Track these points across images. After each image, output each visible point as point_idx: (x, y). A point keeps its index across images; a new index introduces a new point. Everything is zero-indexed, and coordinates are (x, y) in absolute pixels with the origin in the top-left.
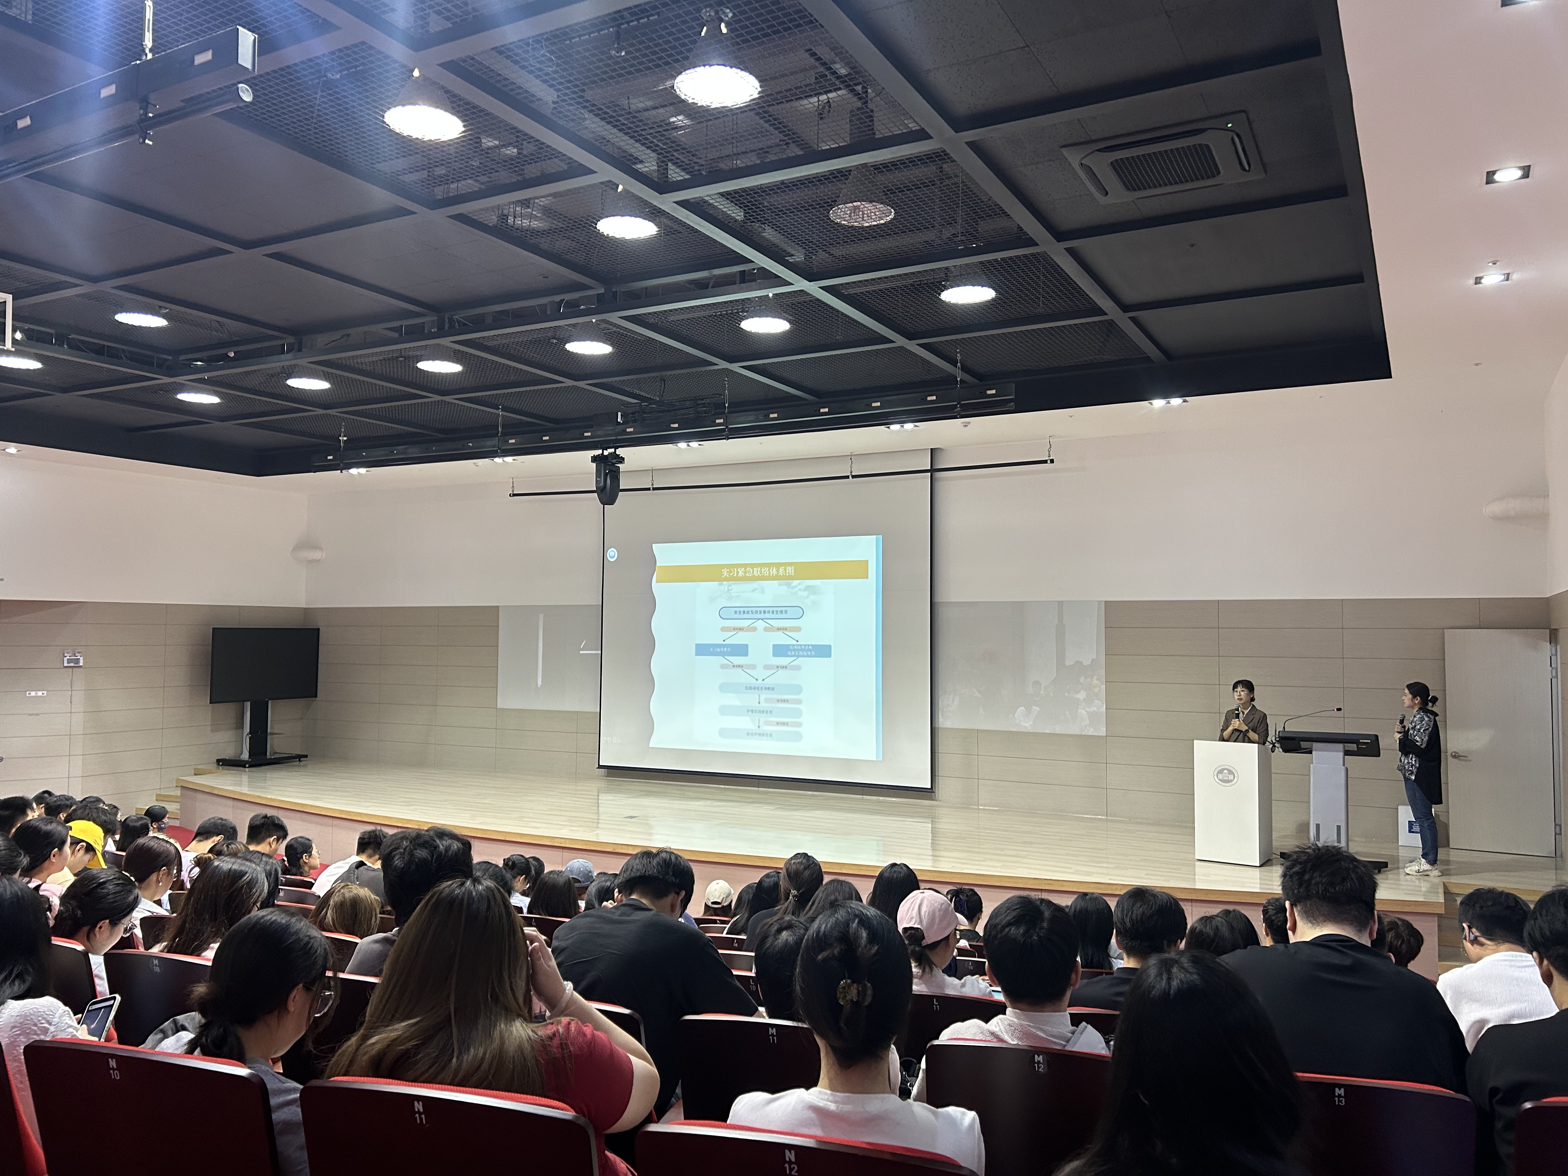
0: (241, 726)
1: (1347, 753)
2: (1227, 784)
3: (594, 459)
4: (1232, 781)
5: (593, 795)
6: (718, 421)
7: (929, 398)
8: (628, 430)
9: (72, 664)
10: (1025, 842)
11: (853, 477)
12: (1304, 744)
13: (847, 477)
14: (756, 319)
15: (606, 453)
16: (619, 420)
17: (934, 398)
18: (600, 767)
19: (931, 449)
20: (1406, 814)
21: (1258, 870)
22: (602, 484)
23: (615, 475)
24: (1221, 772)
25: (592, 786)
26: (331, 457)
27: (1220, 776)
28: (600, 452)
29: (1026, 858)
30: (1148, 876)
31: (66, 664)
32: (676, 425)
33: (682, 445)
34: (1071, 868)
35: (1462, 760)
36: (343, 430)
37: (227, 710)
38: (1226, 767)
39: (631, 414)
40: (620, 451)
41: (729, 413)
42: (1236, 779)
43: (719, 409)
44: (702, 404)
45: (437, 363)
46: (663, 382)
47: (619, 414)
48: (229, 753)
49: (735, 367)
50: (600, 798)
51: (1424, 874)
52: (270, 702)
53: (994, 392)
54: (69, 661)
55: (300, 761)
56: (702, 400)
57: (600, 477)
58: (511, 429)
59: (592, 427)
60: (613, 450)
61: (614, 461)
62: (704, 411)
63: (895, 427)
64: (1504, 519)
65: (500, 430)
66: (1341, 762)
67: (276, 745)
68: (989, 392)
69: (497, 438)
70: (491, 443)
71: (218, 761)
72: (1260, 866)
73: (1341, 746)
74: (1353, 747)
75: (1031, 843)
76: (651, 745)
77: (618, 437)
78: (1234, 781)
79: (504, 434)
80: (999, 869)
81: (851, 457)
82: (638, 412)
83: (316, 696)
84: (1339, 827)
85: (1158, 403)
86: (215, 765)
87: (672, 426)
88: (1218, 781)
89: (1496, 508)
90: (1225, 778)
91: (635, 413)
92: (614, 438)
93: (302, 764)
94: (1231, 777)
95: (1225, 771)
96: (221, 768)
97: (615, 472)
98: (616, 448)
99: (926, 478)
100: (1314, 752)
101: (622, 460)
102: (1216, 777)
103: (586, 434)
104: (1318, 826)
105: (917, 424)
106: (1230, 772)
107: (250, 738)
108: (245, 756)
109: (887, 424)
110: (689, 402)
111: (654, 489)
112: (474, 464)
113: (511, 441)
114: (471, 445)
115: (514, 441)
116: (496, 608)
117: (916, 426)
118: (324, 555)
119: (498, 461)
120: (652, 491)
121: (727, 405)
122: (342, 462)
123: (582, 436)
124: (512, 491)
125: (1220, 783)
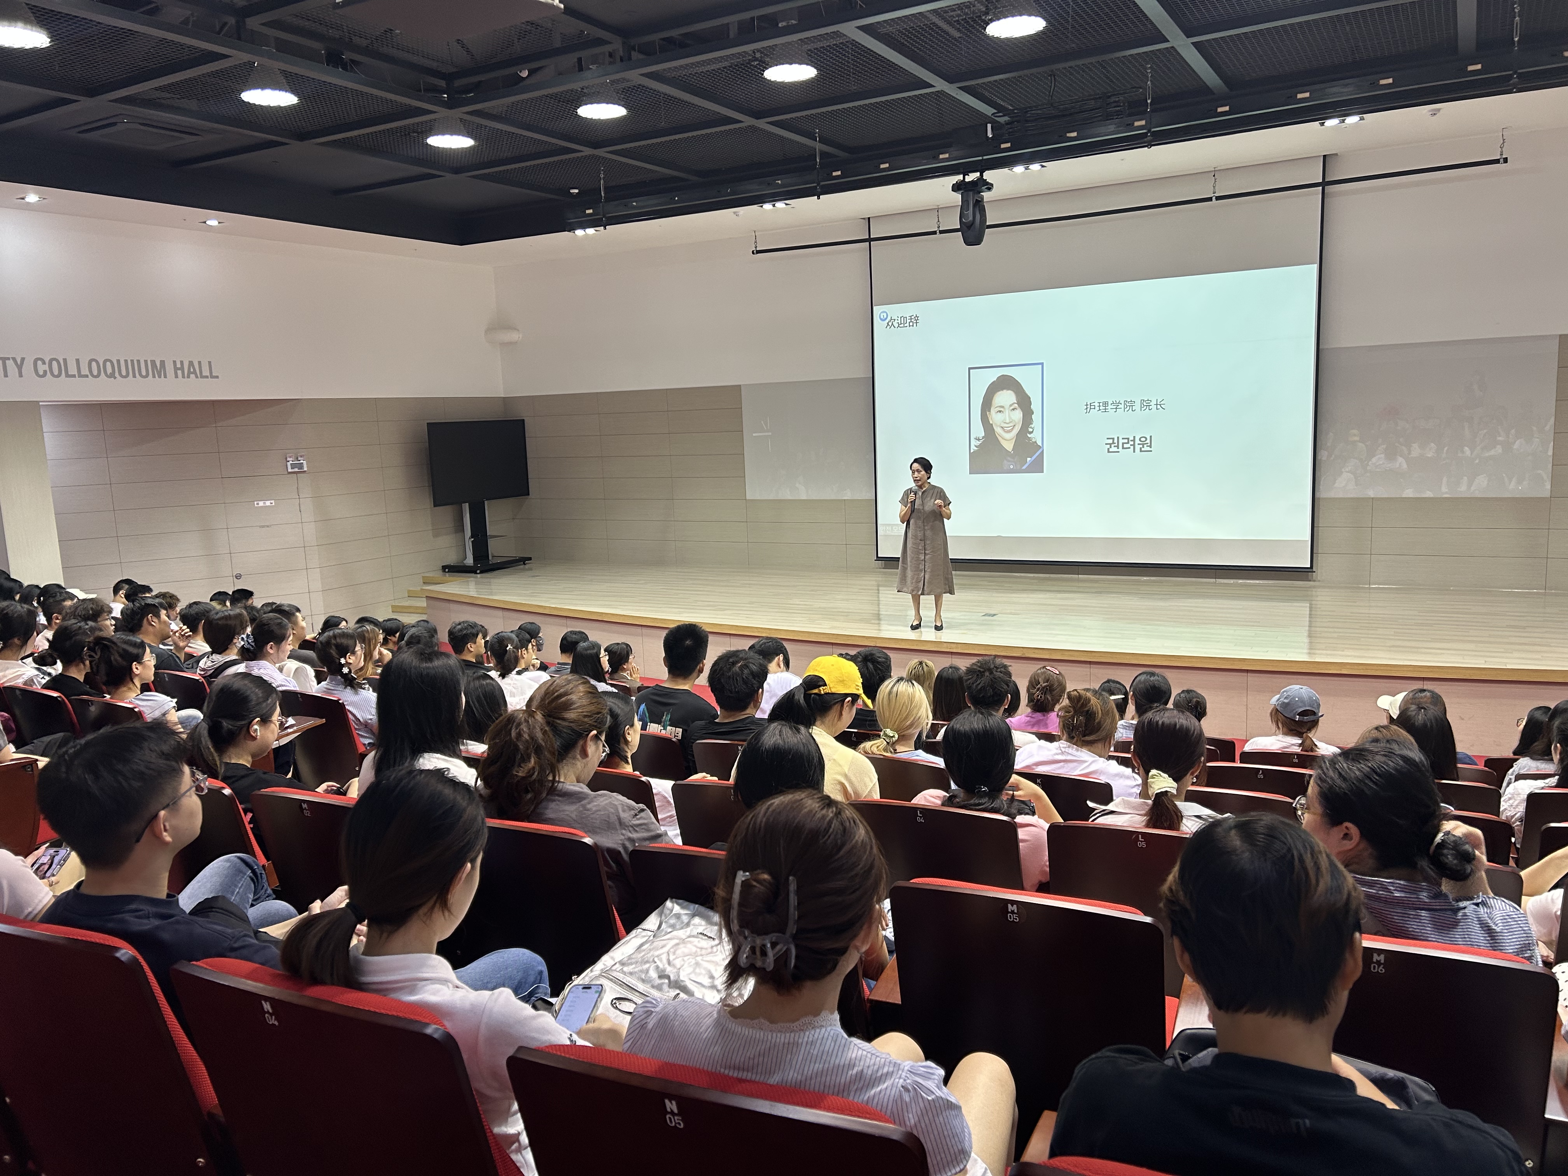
0: (460, 528)
3: (956, 188)
5: (873, 590)
7: (1471, 68)
8: (1002, 146)
9: (296, 470)
13: (1210, 199)
15: (969, 178)
16: (989, 134)
17: (1479, 67)
18: (879, 559)
19: (1325, 156)
22: (966, 220)
23: (980, 206)
25: (871, 581)
26: (590, 211)
28: (961, 177)
31: (290, 470)
32: (1074, 134)
33: (1019, 170)
36: (602, 176)
37: (446, 512)
39: (1004, 124)
40: (989, 175)
41: (1153, 111)
43: (1137, 108)
44: (1114, 102)
46: (1051, 79)
47: (989, 126)
48: (452, 559)
49: (1187, 46)
52: (486, 502)
54: (293, 466)
55: (523, 563)
56: (1112, 97)
57: (964, 212)
59: (950, 145)
60: (978, 174)
61: (980, 188)
62: (1117, 111)
63: (1331, 123)
67: (496, 549)
69: (816, 172)
70: (806, 179)
71: (444, 568)
77: (981, 158)
81: (1215, 173)
82: (1018, 122)
83: (529, 494)
86: (441, 572)
87: (1068, 135)
91: (1012, 122)
93: (527, 566)
96: (447, 574)
97: (980, 202)
98: (983, 171)
99: (1316, 193)
101: (990, 187)
107: (472, 542)
108: (470, 561)
109: (1322, 119)
110: (1093, 102)
111: (942, 232)
112: (735, 213)
113: (834, 174)
114: (780, 182)
115: (839, 173)
116: (738, 388)
117: (1362, 119)
118: (521, 336)
119: (768, 206)
120: (938, 235)
121: (1149, 101)
122: (604, 216)
123: (936, 158)
124: (756, 247)
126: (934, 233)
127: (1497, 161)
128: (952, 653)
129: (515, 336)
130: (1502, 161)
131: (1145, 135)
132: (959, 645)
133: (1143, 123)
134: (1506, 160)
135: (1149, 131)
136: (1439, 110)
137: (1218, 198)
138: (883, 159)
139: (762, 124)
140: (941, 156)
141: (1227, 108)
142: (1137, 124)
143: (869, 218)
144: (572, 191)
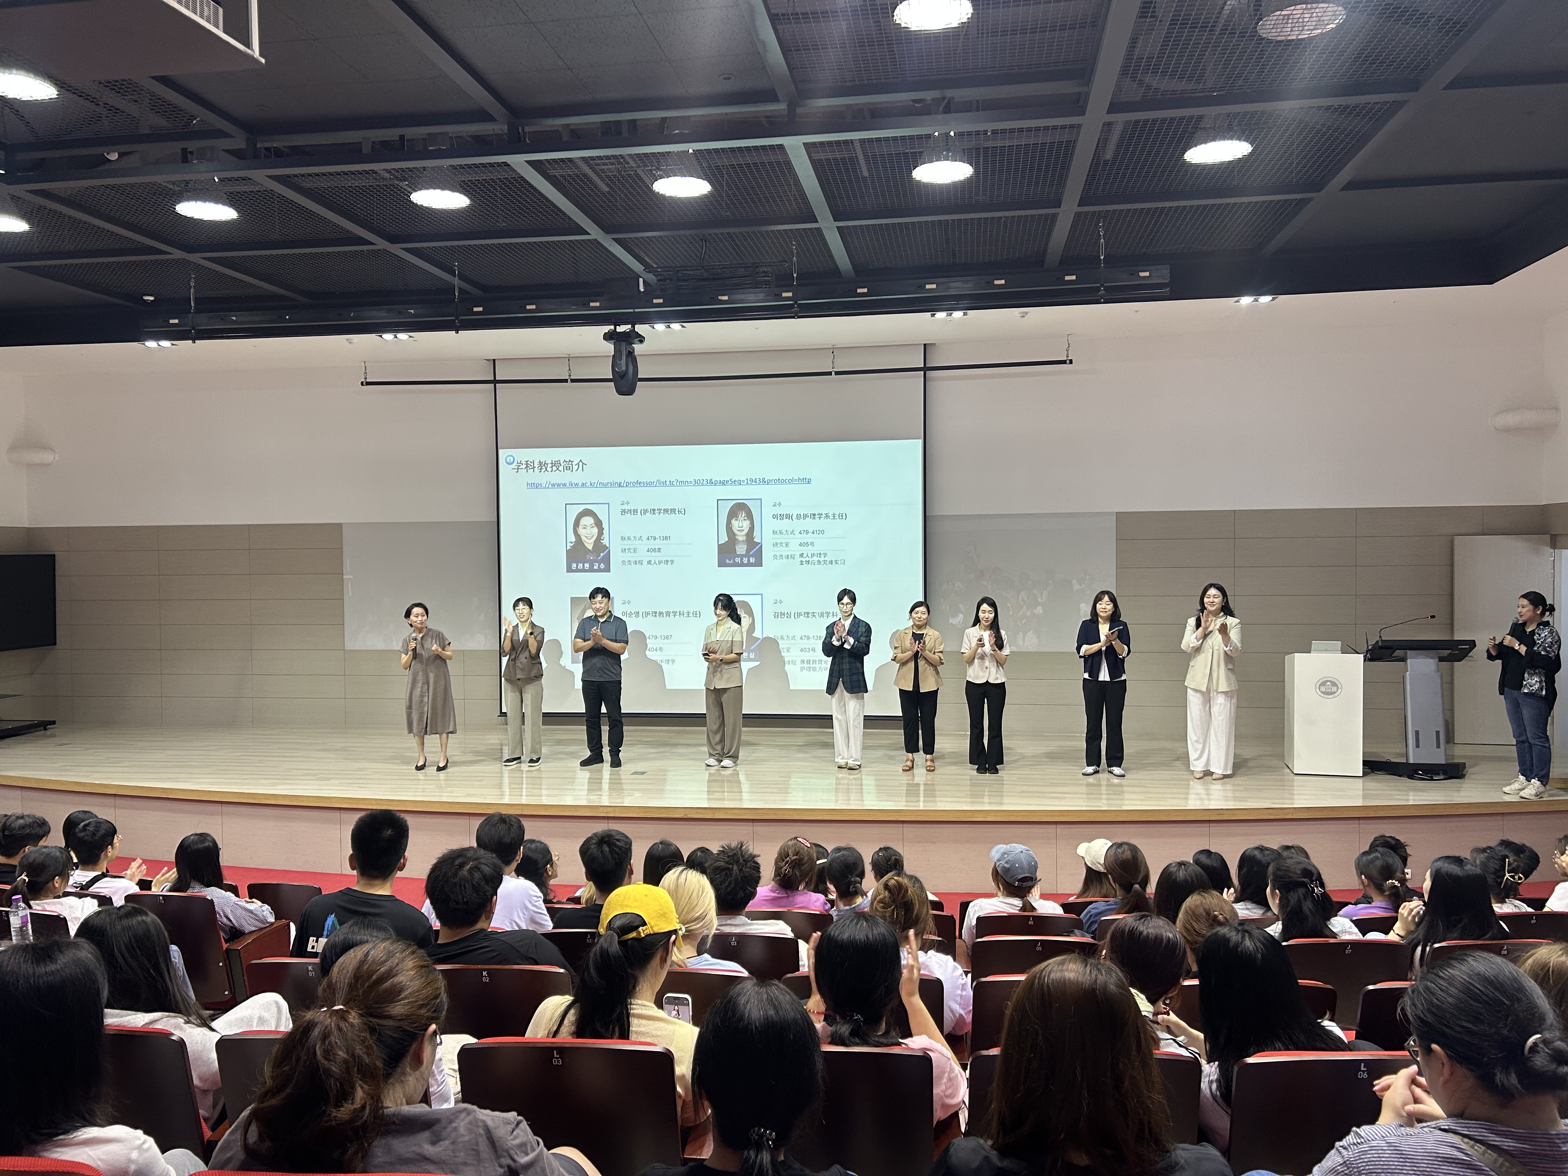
1: (1441, 659)
2: (1330, 697)
3: (608, 337)
4: (1335, 693)
7: (1068, 278)
8: (654, 301)
12: (1398, 653)
13: (830, 373)
15: (621, 329)
16: (641, 288)
17: (1074, 277)
19: (925, 345)
21: (1361, 780)
22: (619, 371)
23: (631, 357)
24: (1323, 684)
26: (176, 321)
27: (1323, 689)
28: (612, 327)
32: (726, 298)
36: (192, 284)
38: (1329, 679)
40: (640, 329)
41: (799, 284)
42: (1340, 690)
43: (785, 280)
44: (763, 272)
46: (702, 243)
47: (641, 281)
49: (829, 228)
53: (1147, 274)
55: (46, 729)
56: (761, 267)
57: (616, 363)
59: (601, 295)
60: (630, 326)
61: (632, 341)
62: (766, 281)
63: (941, 315)
64: (1512, 430)
65: (457, 294)
66: (1436, 670)
67: (6, 712)
68: (1142, 274)
70: (445, 311)
72: (1364, 776)
73: (1436, 653)
74: (1446, 653)
78: (1337, 694)
81: (836, 350)
83: (55, 644)
84: (1438, 732)
85: (1246, 300)
87: (720, 298)
88: (1320, 693)
89: (1502, 420)
90: (1327, 691)
91: (666, 279)
92: (632, 310)
93: (48, 732)
94: (1334, 689)
95: (1328, 683)
97: (632, 353)
98: (634, 324)
99: (919, 377)
100: (1409, 661)
101: (641, 340)
102: (1318, 690)
104: (1417, 733)
105: (967, 312)
106: (1334, 684)
109: (933, 310)
110: (743, 270)
111: (573, 381)
112: (347, 340)
113: (475, 309)
114: (412, 311)
115: (481, 309)
116: (339, 526)
117: (965, 314)
118: (57, 457)
119: (388, 337)
120: (569, 384)
121: (795, 275)
122: (194, 328)
123: (586, 306)
124: (366, 379)
125: (1322, 695)
126: (566, 381)
127: (1064, 362)
129: (47, 457)
130: (1068, 361)
131: (792, 306)
133: (790, 294)
134: (1071, 362)
135: (796, 303)
136: (1027, 313)
137: (837, 373)
138: (531, 300)
139: (396, 249)
140: (592, 304)
141: (865, 290)
142: (784, 295)
143: (494, 360)
144: (146, 298)
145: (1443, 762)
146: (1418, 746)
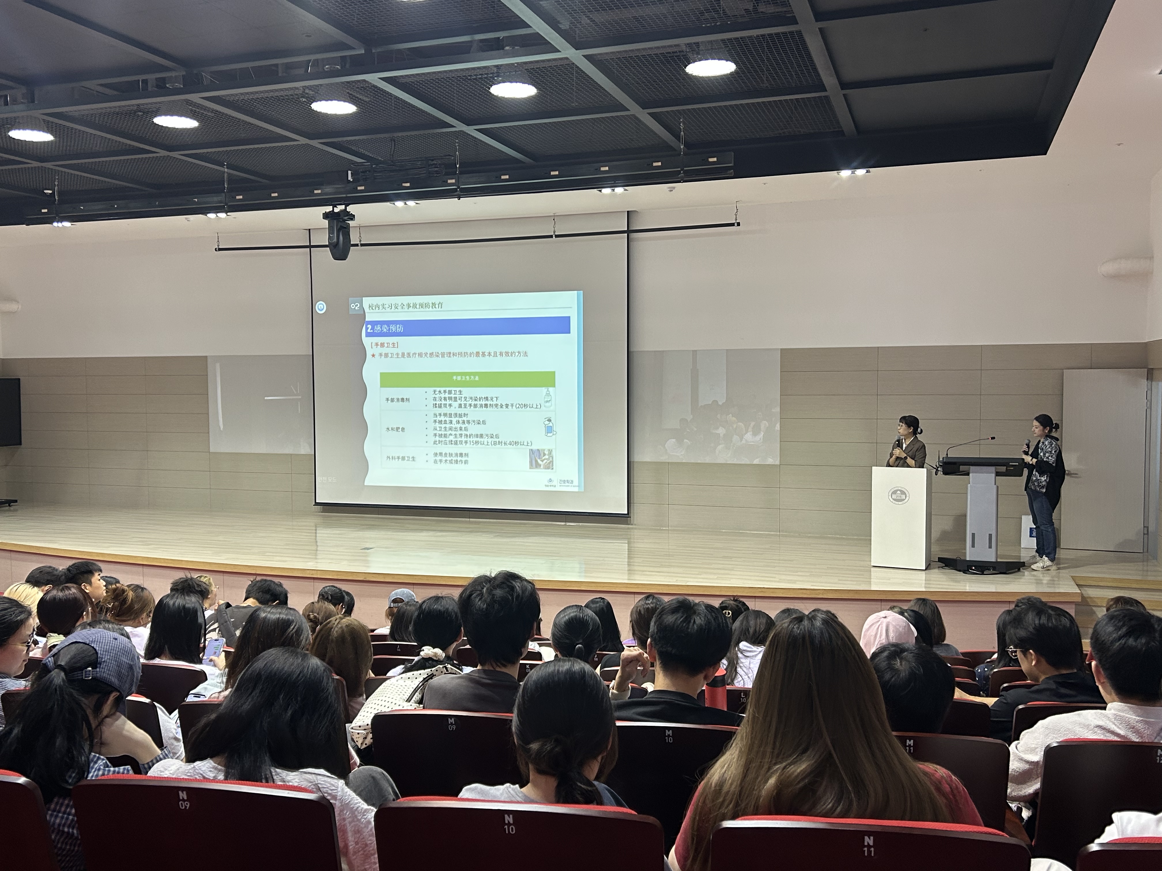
1: (998, 474)
2: (900, 503)
3: (326, 216)
4: (904, 500)
5: (312, 530)
6: (449, 181)
7: (655, 164)
8: (359, 188)
10: (724, 557)
11: (557, 236)
12: (962, 468)
13: (551, 236)
14: (508, 84)
15: (336, 210)
16: (350, 178)
17: (660, 164)
18: (317, 504)
19: (628, 212)
20: (1028, 522)
21: (924, 572)
22: (335, 240)
23: (345, 230)
24: (895, 492)
25: (311, 522)
26: (45, 210)
27: (894, 496)
28: (331, 209)
29: (733, 570)
30: (840, 582)
32: (408, 185)
33: (399, 204)
34: (775, 578)
35: (1073, 477)
36: (56, 183)
38: (900, 489)
39: (362, 172)
40: (351, 209)
41: (461, 173)
42: (907, 498)
43: (450, 170)
44: (434, 164)
45: (175, 118)
46: (393, 143)
49: (471, 130)
50: (318, 532)
51: (1046, 569)
53: (715, 159)
55: (9, 506)
56: (433, 160)
57: (333, 233)
58: (237, 185)
59: (322, 184)
60: (343, 207)
61: (346, 218)
62: (436, 171)
63: (606, 191)
64: (1116, 277)
65: (226, 186)
66: (994, 483)
68: (711, 160)
69: (223, 195)
70: (215, 199)
72: (926, 570)
73: (993, 469)
74: (1003, 469)
75: (731, 558)
76: (367, 483)
77: (349, 195)
78: (906, 500)
79: (230, 190)
80: (716, 581)
81: (554, 218)
82: (369, 171)
83: (21, 444)
84: (990, 535)
85: (845, 173)
87: (404, 185)
88: (892, 500)
89: (1110, 268)
90: (898, 498)
91: (366, 171)
92: (345, 196)
93: (12, 508)
95: (899, 492)
97: (345, 228)
98: (347, 205)
99: (623, 238)
100: (971, 475)
101: (352, 217)
102: (890, 497)
103: (316, 192)
104: (973, 535)
105: (626, 188)
106: (903, 493)
109: (600, 188)
110: (419, 163)
111: (362, 245)
112: (186, 219)
113: (238, 197)
114: (196, 200)
115: (241, 197)
116: (206, 357)
117: (626, 190)
118: (20, 307)
119: (212, 216)
120: (359, 248)
121: (458, 166)
122: (57, 215)
123: (311, 193)
124: (218, 246)
125: (894, 501)
126: (357, 245)
127: (732, 225)
128: (314, 578)
129: (13, 307)
130: (736, 224)
131: (455, 190)
132: (319, 572)
133: (453, 181)
134: (739, 224)
135: (459, 187)
136: (674, 188)
138: (274, 190)
139: (177, 155)
141: (509, 177)
143: (309, 230)
144: (46, 191)
145: (994, 560)
146: (973, 546)
